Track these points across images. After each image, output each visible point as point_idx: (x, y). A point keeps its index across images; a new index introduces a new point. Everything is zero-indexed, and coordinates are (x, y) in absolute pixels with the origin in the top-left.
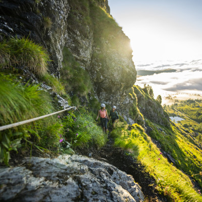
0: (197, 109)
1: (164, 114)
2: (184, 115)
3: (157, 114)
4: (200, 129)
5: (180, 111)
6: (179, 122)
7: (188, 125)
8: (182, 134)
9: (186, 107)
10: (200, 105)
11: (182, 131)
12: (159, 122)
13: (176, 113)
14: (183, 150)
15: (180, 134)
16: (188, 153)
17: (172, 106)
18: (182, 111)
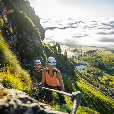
0: (95, 57)
1: (70, 65)
2: (86, 63)
3: (65, 65)
4: (98, 72)
5: (84, 60)
6: (84, 69)
7: (90, 70)
8: (84, 78)
9: (88, 56)
10: (97, 54)
11: (84, 75)
12: (66, 72)
13: (81, 62)
14: (82, 89)
15: (82, 79)
16: (85, 90)
17: (78, 57)
18: (85, 60)
